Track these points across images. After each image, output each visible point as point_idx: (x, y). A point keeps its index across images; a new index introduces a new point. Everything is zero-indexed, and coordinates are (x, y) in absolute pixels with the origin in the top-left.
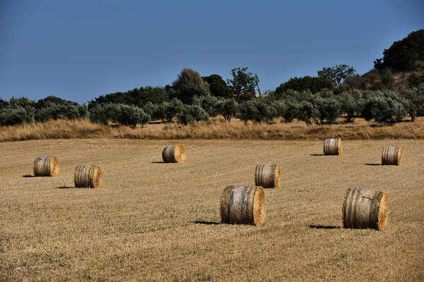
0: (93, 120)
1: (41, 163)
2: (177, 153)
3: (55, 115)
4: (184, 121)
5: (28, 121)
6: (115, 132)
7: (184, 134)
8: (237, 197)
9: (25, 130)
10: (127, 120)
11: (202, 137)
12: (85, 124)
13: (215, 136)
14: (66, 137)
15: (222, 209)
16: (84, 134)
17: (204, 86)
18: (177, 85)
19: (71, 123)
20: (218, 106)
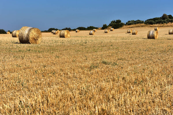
0: (145, 24)
1: (129, 31)
2: (157, 29)
3: (138, 23)
4: (162, 23)
5: (133, 24)
6: (148, 26)
7: (162, 26)
8: (151, 33)
9: (132, 26)
10: (151, 23)
11: (165, 26)
12: (143, 24)
13: (168, 26)
14: (139, 27)
15: (148, 36)
16: (142, 26)
17: (168, 17)
18: (162, 17)
19: (140, 24)
20: (170, 21)
